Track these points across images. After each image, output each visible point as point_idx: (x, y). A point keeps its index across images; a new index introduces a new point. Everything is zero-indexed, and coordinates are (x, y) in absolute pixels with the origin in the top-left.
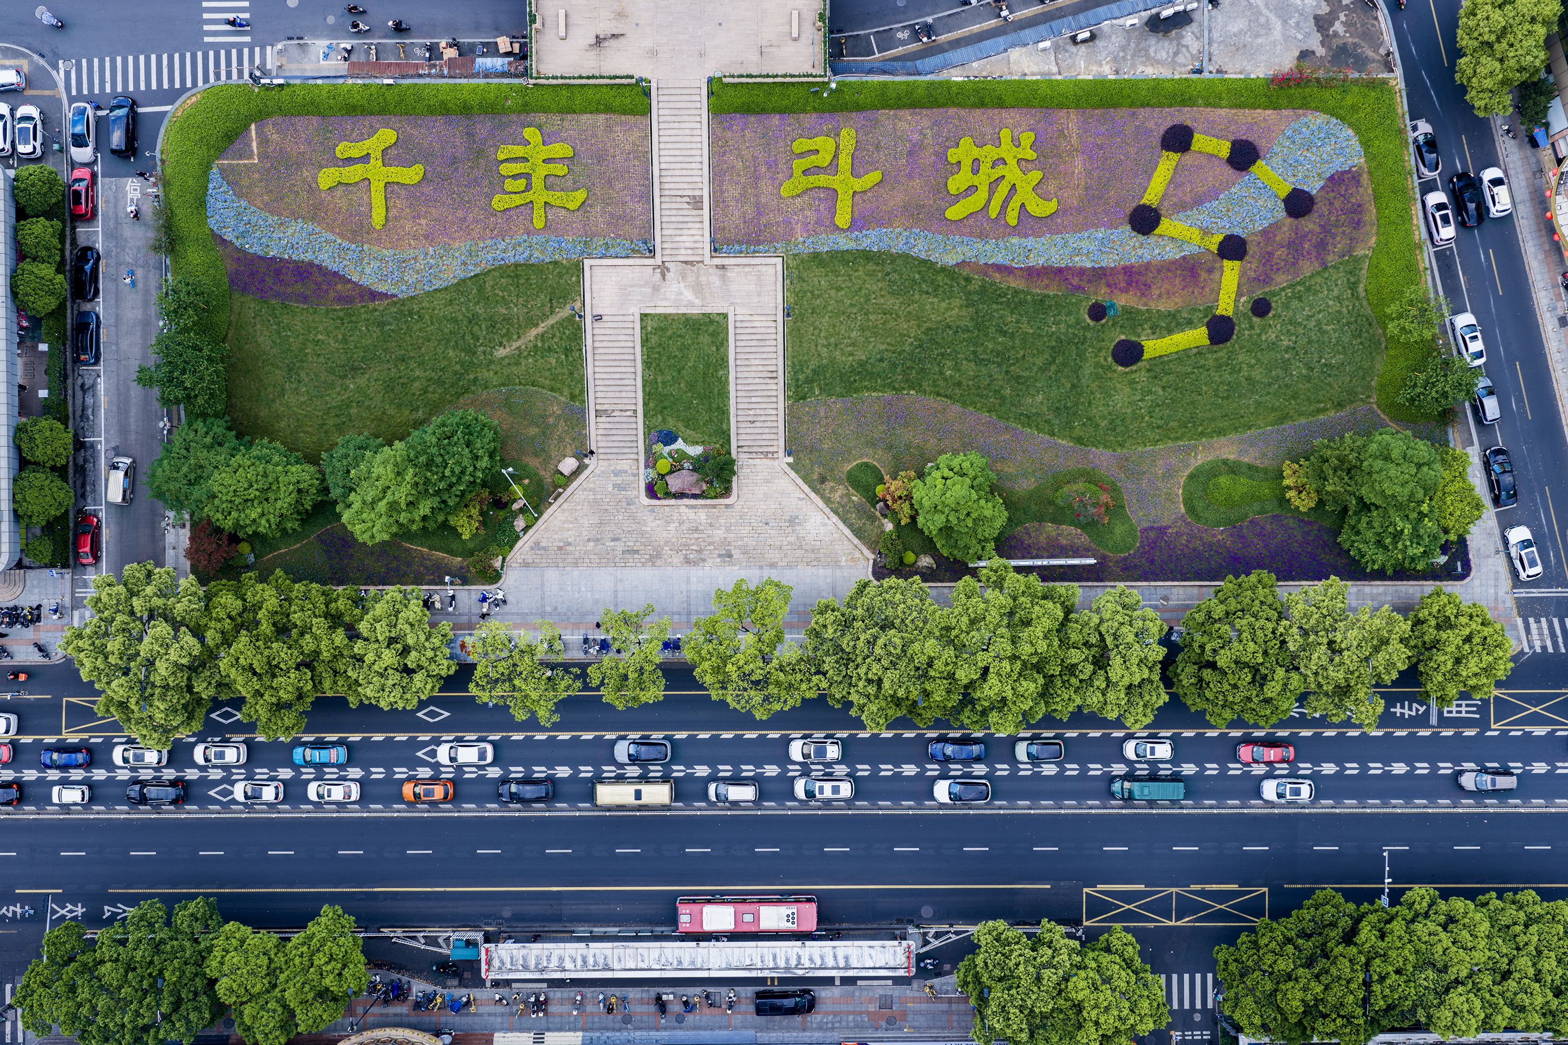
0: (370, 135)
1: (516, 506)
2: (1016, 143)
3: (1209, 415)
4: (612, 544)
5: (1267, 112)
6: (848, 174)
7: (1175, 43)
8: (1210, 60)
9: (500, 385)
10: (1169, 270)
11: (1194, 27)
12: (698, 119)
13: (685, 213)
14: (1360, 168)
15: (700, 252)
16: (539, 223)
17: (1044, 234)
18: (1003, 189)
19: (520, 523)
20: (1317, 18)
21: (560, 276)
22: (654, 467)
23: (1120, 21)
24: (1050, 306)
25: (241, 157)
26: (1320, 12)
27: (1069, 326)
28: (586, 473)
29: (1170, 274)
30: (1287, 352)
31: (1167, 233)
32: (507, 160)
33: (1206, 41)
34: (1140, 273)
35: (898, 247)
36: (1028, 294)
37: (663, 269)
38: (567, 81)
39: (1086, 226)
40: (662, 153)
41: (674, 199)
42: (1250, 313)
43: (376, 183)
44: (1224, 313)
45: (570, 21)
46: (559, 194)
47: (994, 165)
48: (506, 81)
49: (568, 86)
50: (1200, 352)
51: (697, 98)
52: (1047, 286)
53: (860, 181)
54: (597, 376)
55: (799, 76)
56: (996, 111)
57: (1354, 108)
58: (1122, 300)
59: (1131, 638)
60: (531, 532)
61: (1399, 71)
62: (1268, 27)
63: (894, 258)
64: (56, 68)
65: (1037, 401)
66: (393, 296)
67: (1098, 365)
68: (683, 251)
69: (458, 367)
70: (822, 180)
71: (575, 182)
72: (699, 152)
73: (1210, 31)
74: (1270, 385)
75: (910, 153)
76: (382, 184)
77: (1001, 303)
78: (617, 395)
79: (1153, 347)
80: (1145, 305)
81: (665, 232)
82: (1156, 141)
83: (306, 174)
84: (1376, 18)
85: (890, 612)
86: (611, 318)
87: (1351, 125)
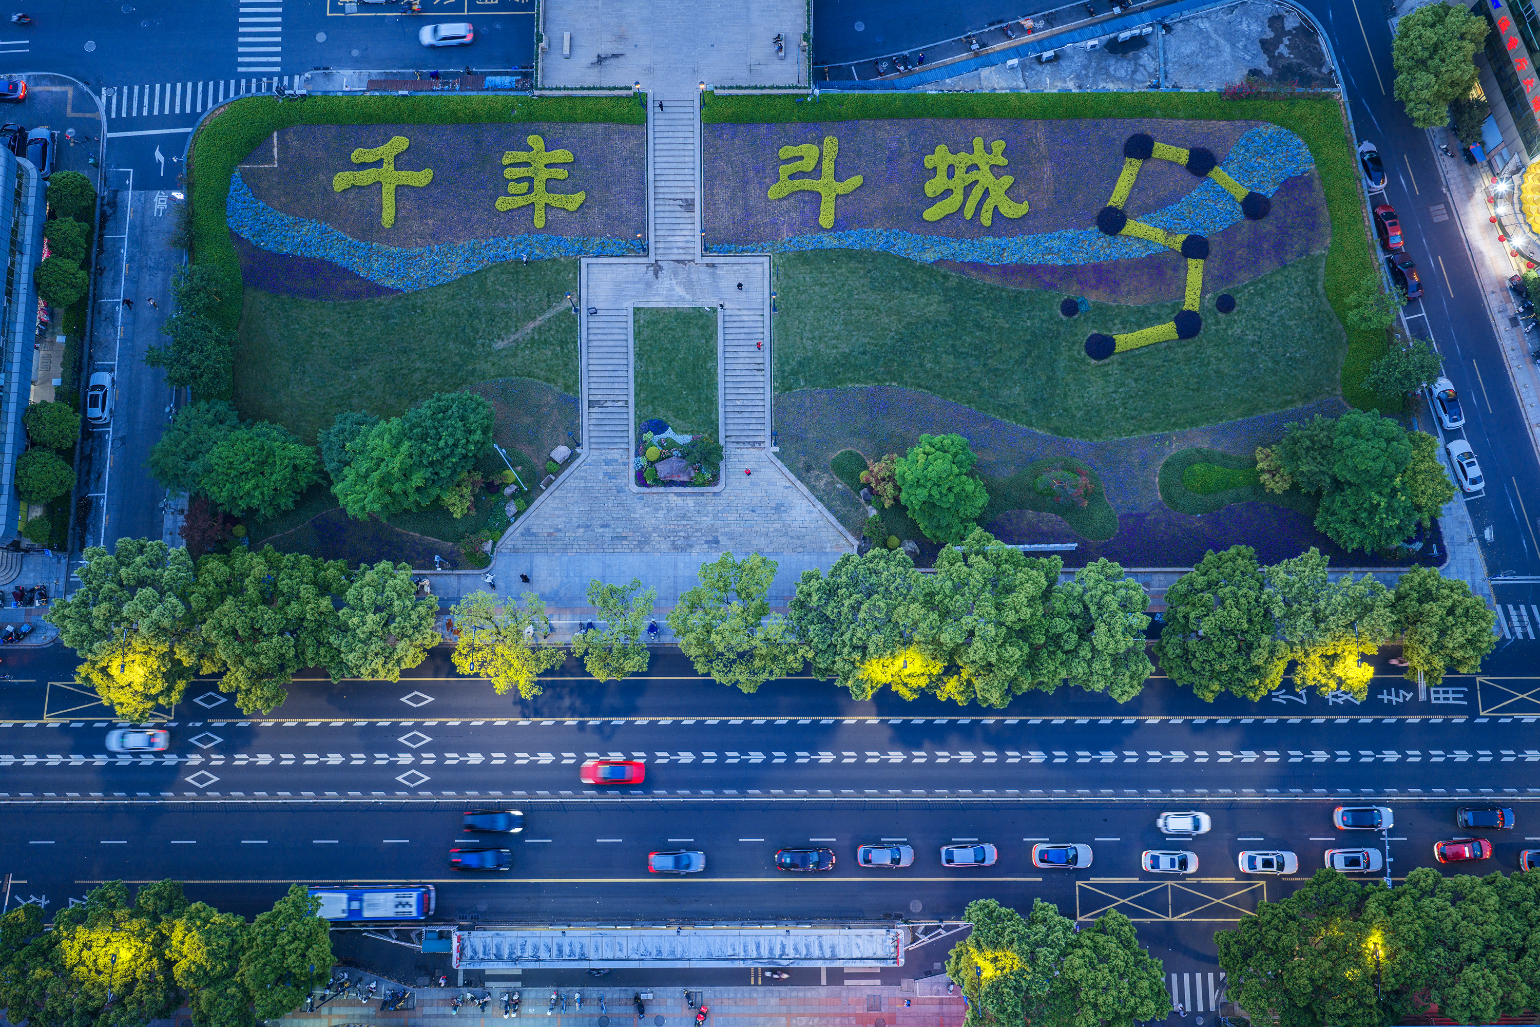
0: (384, 142)
1: (508, 491)
2: (988, 150)
3: (1180, 406)
4: (601, 530)
5: (1222, 123)
6: (832, 178)
7: (1132, 63)
8: (1166, 77)
9: (497, 376)
10: (1136, 268)
11: (1150, 49)
12: (691, 128)
13: (678, 215)
14: (1313, 174)
15: (691, 251)
16: (539, 223)
17: (1016, 235)
18: (977, 193)
19: (512, 509)
20: (1263, 42)
21: (558, 272)
22: (644, 454)
23: (1082, 44)
24: (1024, 302)
25: (263, 163)
26: (1265, 37)
27: (1043, 321)
28: (579, 461)
29: (1137, 272)
30: (1253, 346)
31: (1133, 233)
32: (512, 165)
33: (1162, 60)
34: (1109, 271)
35: (878, 245)
36: (1003, 290)
37: (657, 268)
38: (570, 92)
39: (1057, 227)
40: (657, 159)
41: (667, 202)
42: (1216, 309)
43: (388, 186)
44: (1191, 308)
45: (576, 43)
46: (559, 196)
47: (969, 169)
48: (513, 93)
49: (570, 98)
50: (1168, 345)
51: (691, 110)
52: (1021, 283)
53: (842, 184)
54: (591, 368)
55: (785, 88)
56: (969, 122)
57: (1302, 119)
58: (1093, 297)
59: (1114, 606)
60: (522, 518)
61: (1341, 87)
62: (1218, 49)
63: (874, 256)
64: (99, 94)
65: (1014, 393)
66: (399, 290)
67: (1071, 359)
68: (675, 251)
69: (457, 359)
70: (807, 184)
71: (574, 185)
72: (691, 159)
73: (1165, 53)
74: (1238, 377)
75: (889, 160)
76: (393, 187)
77: (978, 299)
78: (610, 386)
79: (1124, 340)
80: (1115, 301)
81: (659, 233)
82: (1119, 150)
83: (322, 177)
84: (1318, 42)
85: (873, 579)
86: (605, 313)
87: (1300, 135)
